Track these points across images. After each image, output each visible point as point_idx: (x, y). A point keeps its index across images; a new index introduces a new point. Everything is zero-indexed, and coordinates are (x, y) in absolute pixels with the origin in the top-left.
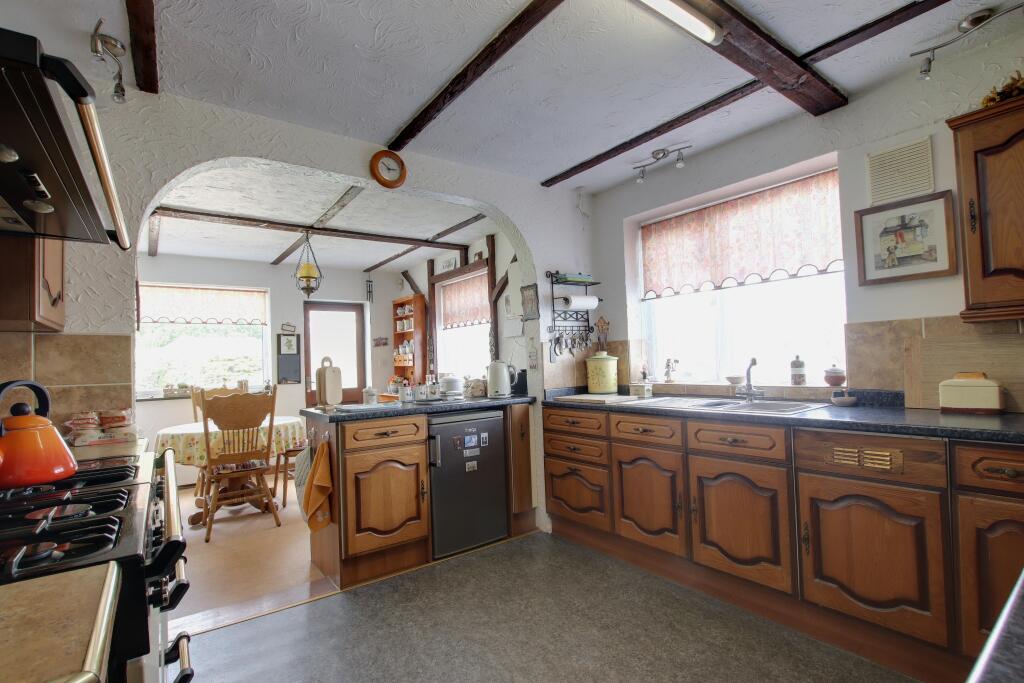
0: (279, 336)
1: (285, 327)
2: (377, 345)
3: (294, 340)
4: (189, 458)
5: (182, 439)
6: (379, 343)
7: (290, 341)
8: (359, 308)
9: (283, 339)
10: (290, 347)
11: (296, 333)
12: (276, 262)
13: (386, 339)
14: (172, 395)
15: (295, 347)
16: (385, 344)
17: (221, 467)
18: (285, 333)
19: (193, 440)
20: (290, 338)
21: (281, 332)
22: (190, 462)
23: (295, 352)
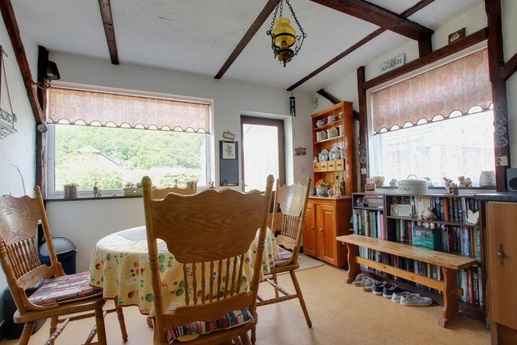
0: (221, 143)
1: (226, 135)
2: (298, 154)
3: (233, 145)
4: (131, 295)
5: (122, 262)
6: (299, 152)
7: (230, 148)
8: (280, 123)
9: (225, 145)
10: (229, 153)
11: (235, 140)
12: (219, 76)
13: (305, 149)
14: (132, 194)
15: (234, 153)
16: (304, 153)
17: (180, 329)
18: (226, 140)
19: (136, 264)
20: (230, 145)
21: (222, 139)
22: (133, 300)
23: (234, 157)
